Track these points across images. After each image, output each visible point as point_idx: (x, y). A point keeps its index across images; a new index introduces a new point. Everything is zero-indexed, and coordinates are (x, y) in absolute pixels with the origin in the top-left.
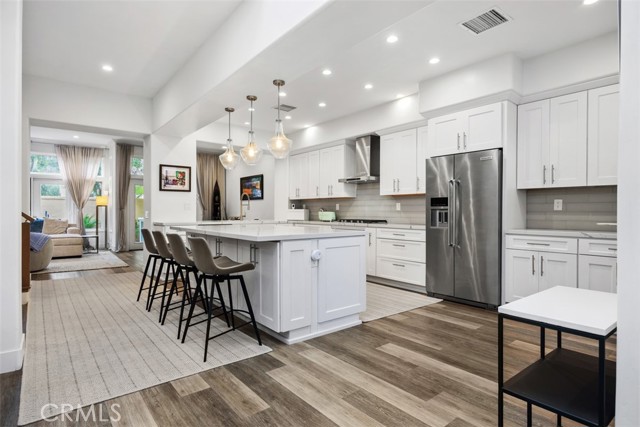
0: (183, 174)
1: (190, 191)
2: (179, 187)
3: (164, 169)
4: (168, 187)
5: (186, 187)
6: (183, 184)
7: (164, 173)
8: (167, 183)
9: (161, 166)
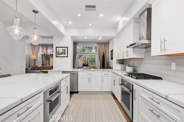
0: (65, 50)
1: (67, 57)
2: (63, 55)
3: (57, 49)
4: (59, 55)
5: (66, 55)
6: (65, 54)
7: (57, 50)
8: (59, 54)
9: (56, 47)
